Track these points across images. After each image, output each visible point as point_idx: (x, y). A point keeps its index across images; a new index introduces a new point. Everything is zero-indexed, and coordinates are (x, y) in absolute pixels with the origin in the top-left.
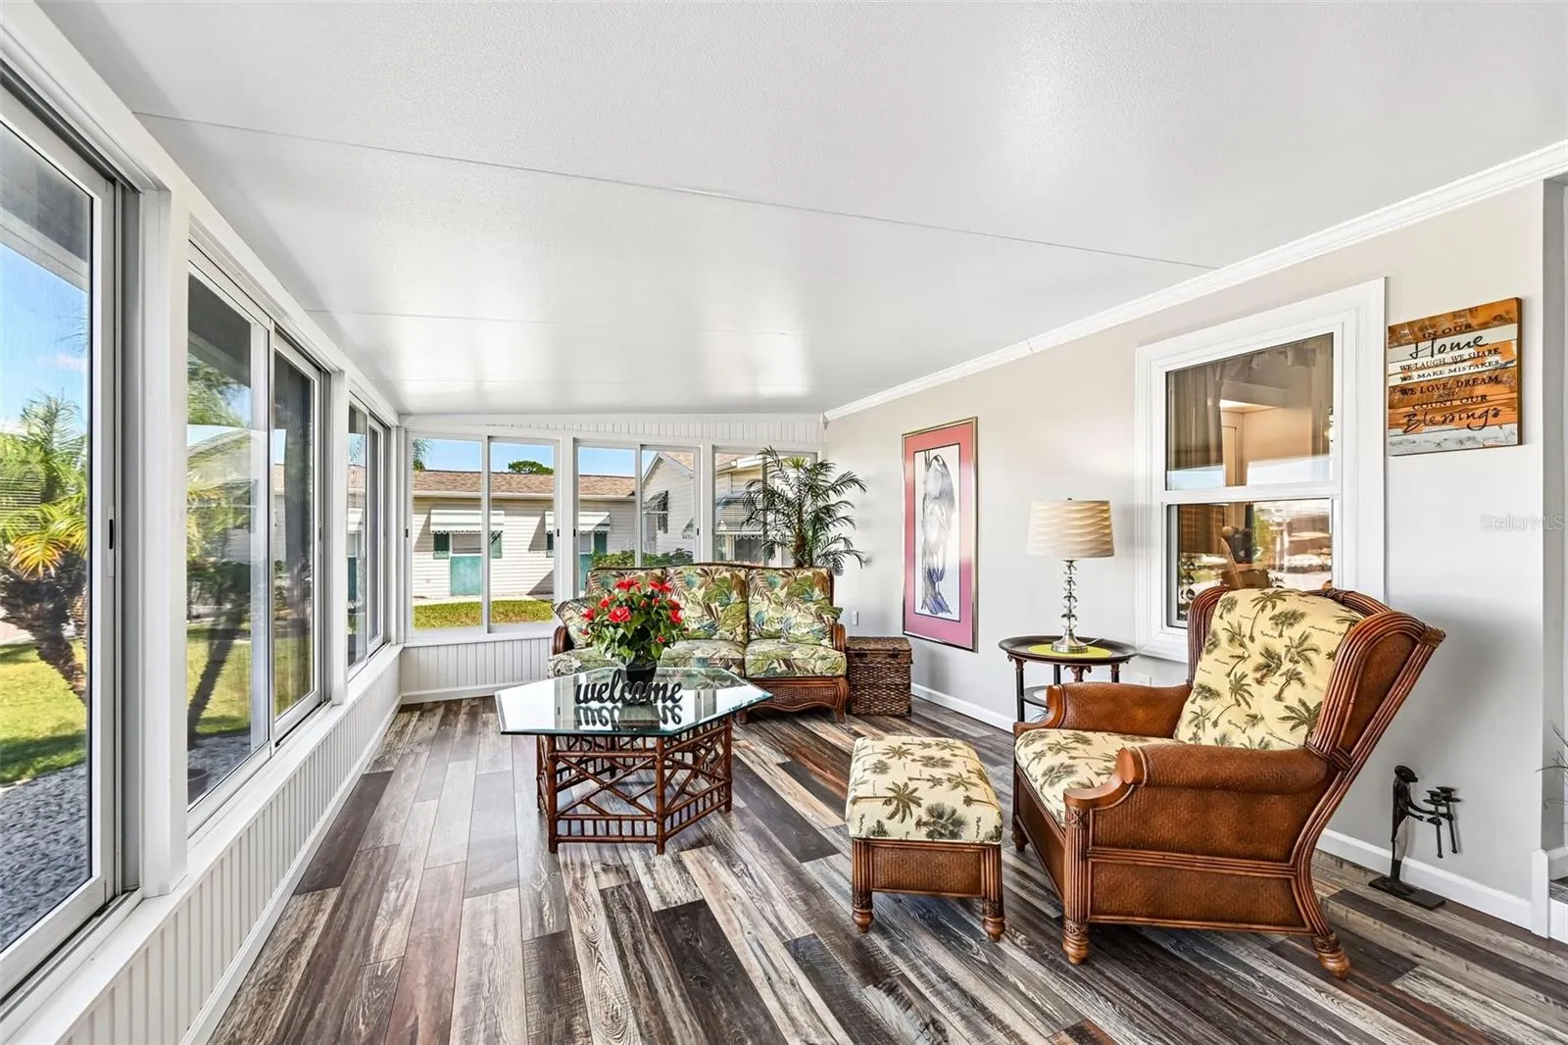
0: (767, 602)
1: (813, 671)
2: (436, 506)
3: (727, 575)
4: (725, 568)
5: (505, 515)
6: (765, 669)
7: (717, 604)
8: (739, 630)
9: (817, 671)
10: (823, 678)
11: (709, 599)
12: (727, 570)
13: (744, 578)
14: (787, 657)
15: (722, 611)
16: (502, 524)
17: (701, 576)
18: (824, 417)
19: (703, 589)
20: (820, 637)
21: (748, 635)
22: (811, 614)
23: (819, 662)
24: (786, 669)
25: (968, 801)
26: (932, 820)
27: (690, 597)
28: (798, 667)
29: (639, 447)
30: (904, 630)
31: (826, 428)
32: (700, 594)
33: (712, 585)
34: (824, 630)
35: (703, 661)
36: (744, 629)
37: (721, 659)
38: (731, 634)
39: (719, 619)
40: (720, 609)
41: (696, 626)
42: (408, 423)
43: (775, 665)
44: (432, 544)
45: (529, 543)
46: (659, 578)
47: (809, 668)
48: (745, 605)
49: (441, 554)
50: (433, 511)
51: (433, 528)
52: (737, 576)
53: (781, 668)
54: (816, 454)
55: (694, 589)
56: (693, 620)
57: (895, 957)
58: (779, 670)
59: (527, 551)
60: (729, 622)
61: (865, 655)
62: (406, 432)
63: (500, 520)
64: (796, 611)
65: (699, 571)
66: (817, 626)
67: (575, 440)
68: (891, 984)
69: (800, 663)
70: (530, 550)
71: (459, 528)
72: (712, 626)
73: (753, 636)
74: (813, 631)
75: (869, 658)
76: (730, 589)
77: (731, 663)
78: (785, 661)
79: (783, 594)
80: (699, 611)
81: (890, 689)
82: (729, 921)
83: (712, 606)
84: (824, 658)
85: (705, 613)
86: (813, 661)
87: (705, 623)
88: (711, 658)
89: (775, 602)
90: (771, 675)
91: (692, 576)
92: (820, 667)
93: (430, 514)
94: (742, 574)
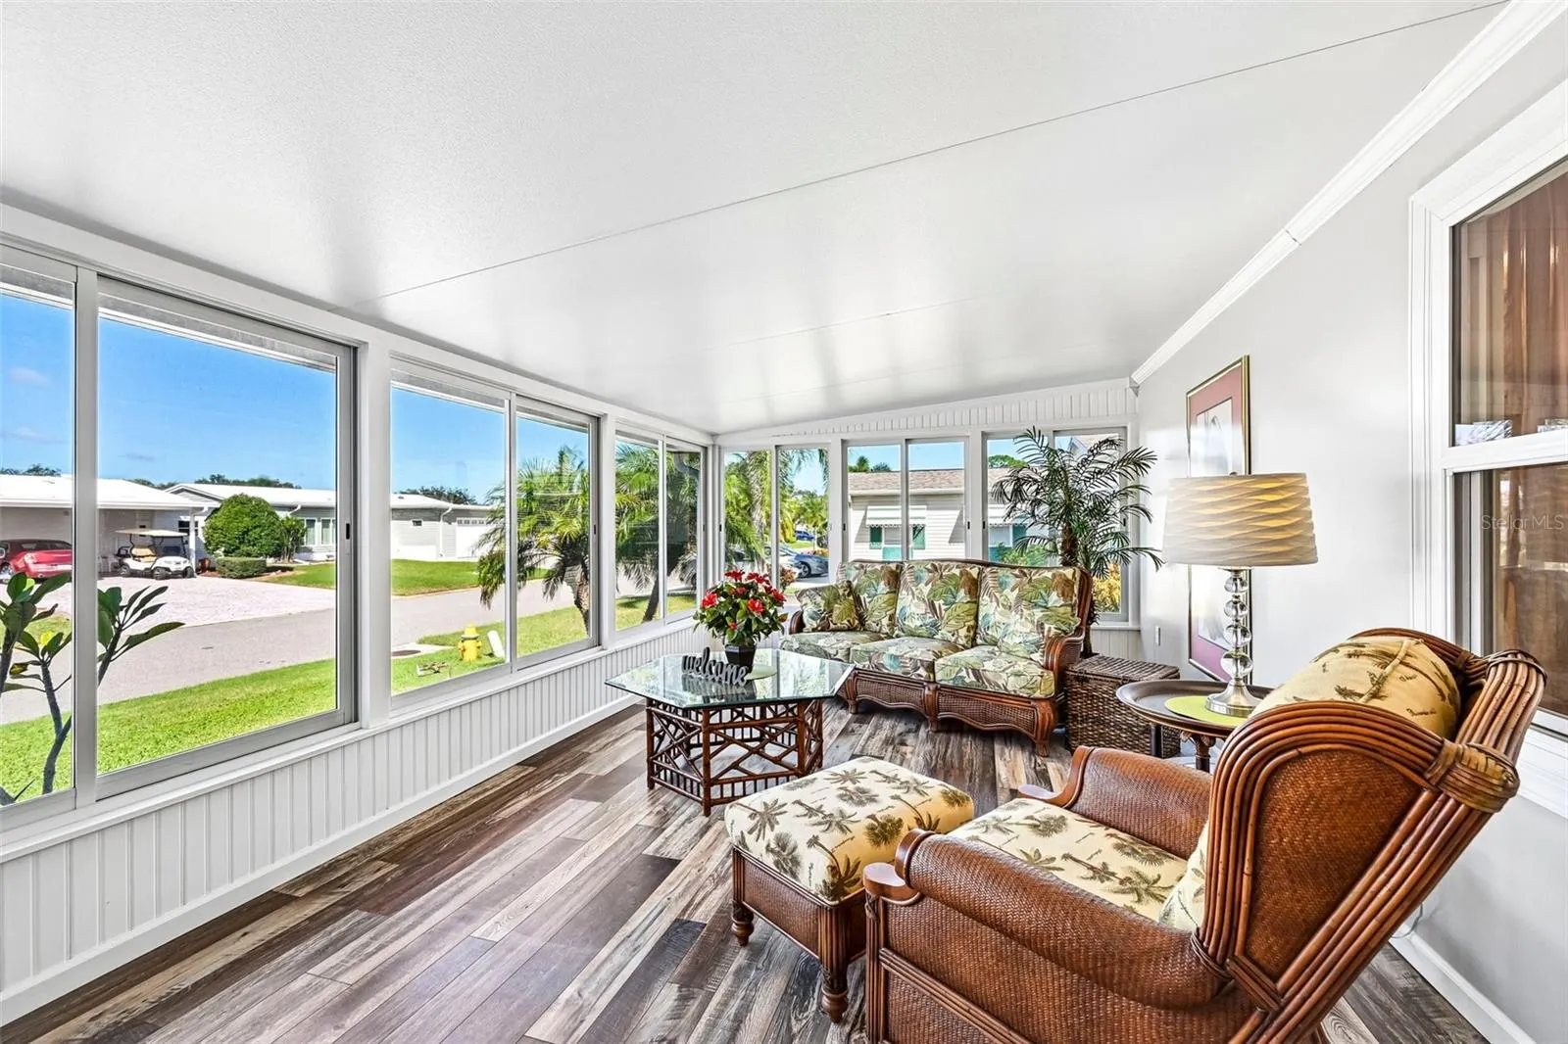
0: (995, 604)
1: (1005, 688)
2: (871, 503)
3: (957, 572)
4: (956, 564)
5: (928, 509)
6: (953, 677)
7: (942, 602)
8: (963, 632)
9: (1009, 688)
10: (1017, 697)
11: (934, 597)
12: (958, 567)
13: (975, 576)
14: (976, 667)
15: (946, 610)
16: (924, 518)
17: (929, 571)
18: (1132, 381)
19: (930, 585)
20: (1031, 649)
21: (974, 639)
22: (1032, 622)
23: (1012, 678)
24: (974, 680)
25: (814, 842)
26: (777, 849)
27: (916, 593)
28: (988, 681)
29: (904, 442)
30: (1190, 657)
31: (1137, 394)
32: (926, 590)
33: (939, 582)
34: (1038, 642)
35: (895, 657)
36: (968, 631)
37: (911, 659)
38: (953, 635)
39: (942, 618)
40: (943, 607)
41: (919, 623)
42: (719, 441)
43: (964, 674)
44: (869, 537)
45: (949, 536)
46: (892, 572)
47: (1000, 682)
48: (974, 606)
49: (876, 545)
50: (869, 507)
51: (869, 522)
52: (968, 573)
53: (971, 679)
54: (1125, 428)
55: (922, 585)
56: (916, 617)
57: (731, 977)
58: (967, 680)
59: (947, 544)
60: (953, 622)
61: (1086, 680)
62: (720, 448)
63: (918, 514)
64: (1018, 616)
65: (929, 567)
66: (1035, 637)
67: (843, 442)
68: (693, 993)
69: (989, 675)
70: (950, 542)
71: (888, 522)
72: (934, 625)
73: (979, 641)
74: (1025, 642)
75: (1092, 684)
76: (957, 587)
77: (919, 664)
78: (974, 670)
79: (1013, 596)
80: (923, 608)
81: (1121, 729)
82: (671, 884)
83: (936, 603)
84: (1018, 674)
85: (929, 611)
86: (1004, 676)
87: (928, 621)
88: (902, 656)
89: (1003, 605)
90: (959, 683)
91: (922, 571)
92: (1013, 685)
93: (866, 510)
94: (974, 572)
